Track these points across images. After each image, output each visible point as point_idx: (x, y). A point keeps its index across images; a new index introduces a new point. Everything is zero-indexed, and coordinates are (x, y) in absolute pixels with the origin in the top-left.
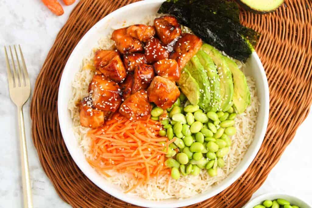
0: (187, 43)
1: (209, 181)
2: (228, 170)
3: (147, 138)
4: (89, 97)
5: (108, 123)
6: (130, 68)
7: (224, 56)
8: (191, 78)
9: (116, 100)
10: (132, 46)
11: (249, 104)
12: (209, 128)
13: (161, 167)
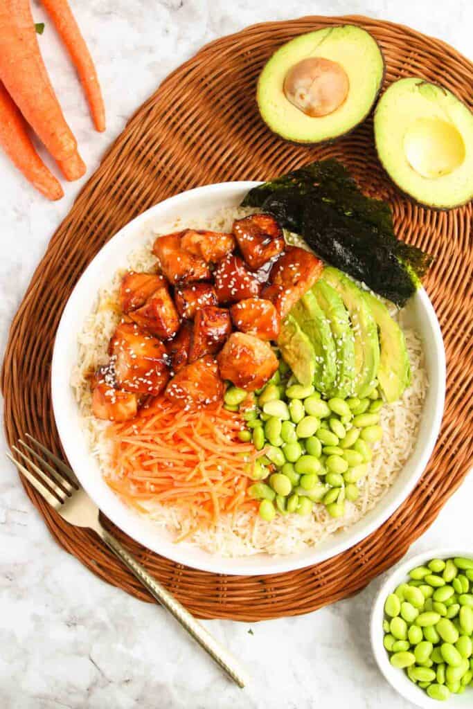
0: (295, 266)
1: (329, 524)
2: (364, 505)
3: (216, 446)
4: (109, 366)
5: (144, 414)
6: (187, 313)
7: (364, 291)
8: (300, 336)
9: (159, 374)
10: (192, 270)
11: (407, 385)
12: (331, 430)
13: (240, 498)
